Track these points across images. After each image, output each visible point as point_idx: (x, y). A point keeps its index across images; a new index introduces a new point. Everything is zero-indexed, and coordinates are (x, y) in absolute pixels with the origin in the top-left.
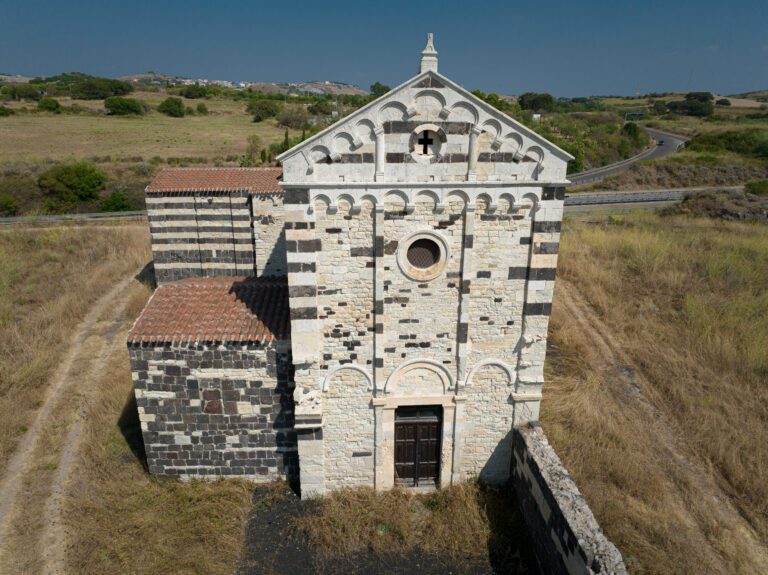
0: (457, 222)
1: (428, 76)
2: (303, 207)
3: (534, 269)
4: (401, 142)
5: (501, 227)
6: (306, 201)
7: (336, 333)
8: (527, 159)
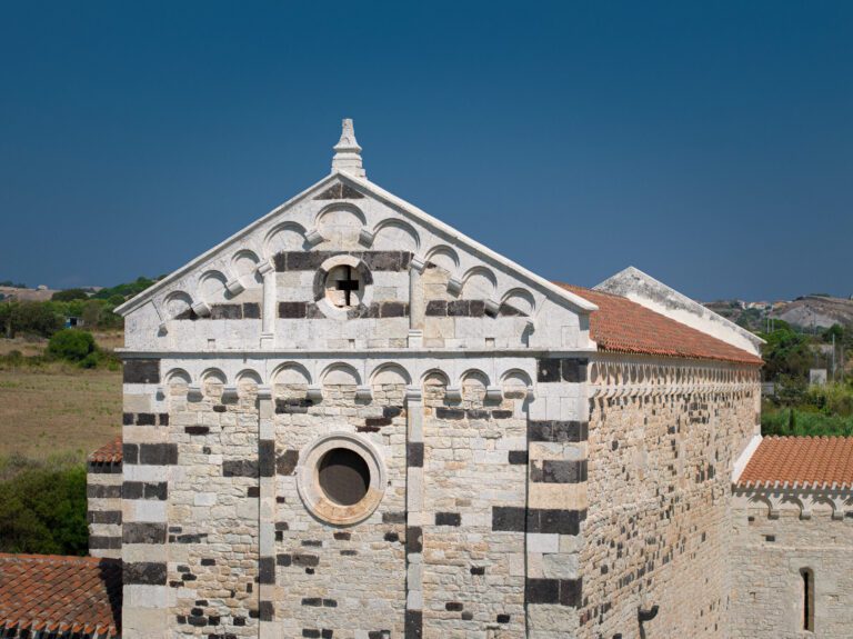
0: (395, 420)
1: (337, 181)
2: (150, 389)
3: (535, 511)
4: (301, 285)
5: (473, 431)
6: (155, 379)
7: (197, 617)
8: (507, 310)
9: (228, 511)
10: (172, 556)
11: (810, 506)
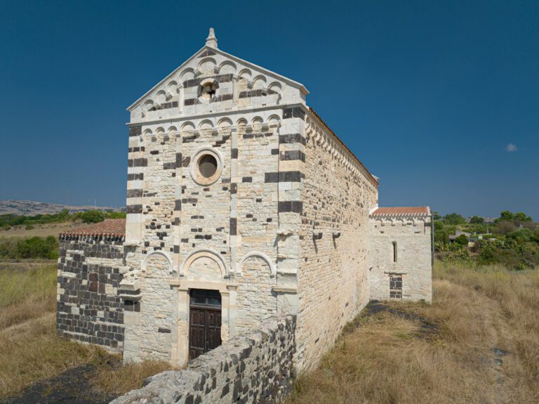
0: (227, 141)
1: (206, 50)
2: (138, 138)
3: (282, 173)
4: (193, 92)
5: (257, 143)
7: (153, 226)
8: (271, 92)
9: (165, 183)
10: (144, 202)
11: (395, 221)
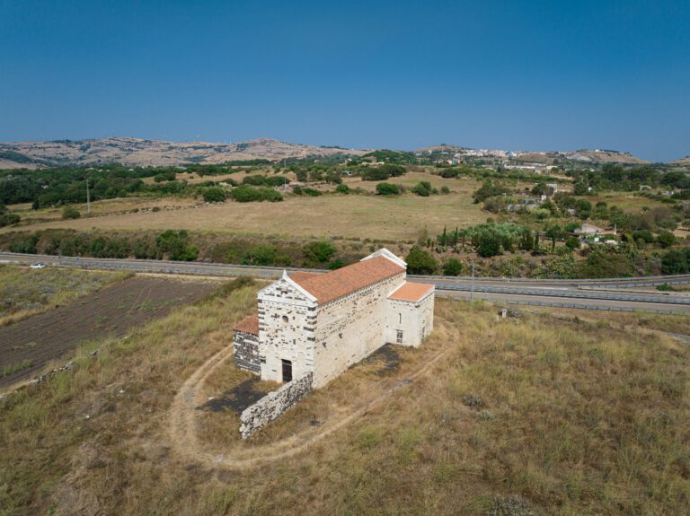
0: (291, 313)
1: (283, 279)
3: (308, 328)
5: (301, 316)
6: (262, 303)
7: (268, 336)
8: (304, 300)
9: (272, 322)
11: (400, 303)
